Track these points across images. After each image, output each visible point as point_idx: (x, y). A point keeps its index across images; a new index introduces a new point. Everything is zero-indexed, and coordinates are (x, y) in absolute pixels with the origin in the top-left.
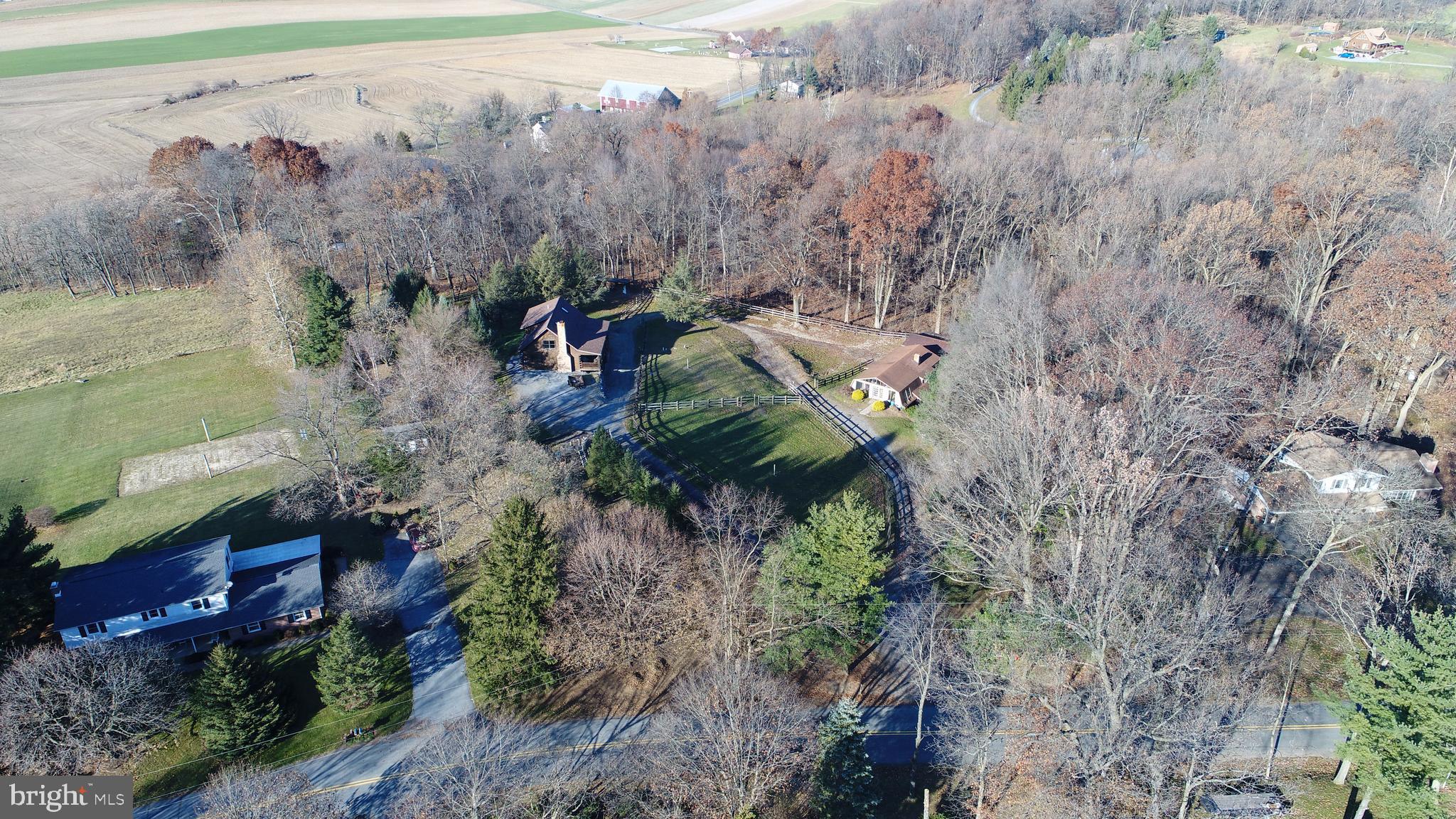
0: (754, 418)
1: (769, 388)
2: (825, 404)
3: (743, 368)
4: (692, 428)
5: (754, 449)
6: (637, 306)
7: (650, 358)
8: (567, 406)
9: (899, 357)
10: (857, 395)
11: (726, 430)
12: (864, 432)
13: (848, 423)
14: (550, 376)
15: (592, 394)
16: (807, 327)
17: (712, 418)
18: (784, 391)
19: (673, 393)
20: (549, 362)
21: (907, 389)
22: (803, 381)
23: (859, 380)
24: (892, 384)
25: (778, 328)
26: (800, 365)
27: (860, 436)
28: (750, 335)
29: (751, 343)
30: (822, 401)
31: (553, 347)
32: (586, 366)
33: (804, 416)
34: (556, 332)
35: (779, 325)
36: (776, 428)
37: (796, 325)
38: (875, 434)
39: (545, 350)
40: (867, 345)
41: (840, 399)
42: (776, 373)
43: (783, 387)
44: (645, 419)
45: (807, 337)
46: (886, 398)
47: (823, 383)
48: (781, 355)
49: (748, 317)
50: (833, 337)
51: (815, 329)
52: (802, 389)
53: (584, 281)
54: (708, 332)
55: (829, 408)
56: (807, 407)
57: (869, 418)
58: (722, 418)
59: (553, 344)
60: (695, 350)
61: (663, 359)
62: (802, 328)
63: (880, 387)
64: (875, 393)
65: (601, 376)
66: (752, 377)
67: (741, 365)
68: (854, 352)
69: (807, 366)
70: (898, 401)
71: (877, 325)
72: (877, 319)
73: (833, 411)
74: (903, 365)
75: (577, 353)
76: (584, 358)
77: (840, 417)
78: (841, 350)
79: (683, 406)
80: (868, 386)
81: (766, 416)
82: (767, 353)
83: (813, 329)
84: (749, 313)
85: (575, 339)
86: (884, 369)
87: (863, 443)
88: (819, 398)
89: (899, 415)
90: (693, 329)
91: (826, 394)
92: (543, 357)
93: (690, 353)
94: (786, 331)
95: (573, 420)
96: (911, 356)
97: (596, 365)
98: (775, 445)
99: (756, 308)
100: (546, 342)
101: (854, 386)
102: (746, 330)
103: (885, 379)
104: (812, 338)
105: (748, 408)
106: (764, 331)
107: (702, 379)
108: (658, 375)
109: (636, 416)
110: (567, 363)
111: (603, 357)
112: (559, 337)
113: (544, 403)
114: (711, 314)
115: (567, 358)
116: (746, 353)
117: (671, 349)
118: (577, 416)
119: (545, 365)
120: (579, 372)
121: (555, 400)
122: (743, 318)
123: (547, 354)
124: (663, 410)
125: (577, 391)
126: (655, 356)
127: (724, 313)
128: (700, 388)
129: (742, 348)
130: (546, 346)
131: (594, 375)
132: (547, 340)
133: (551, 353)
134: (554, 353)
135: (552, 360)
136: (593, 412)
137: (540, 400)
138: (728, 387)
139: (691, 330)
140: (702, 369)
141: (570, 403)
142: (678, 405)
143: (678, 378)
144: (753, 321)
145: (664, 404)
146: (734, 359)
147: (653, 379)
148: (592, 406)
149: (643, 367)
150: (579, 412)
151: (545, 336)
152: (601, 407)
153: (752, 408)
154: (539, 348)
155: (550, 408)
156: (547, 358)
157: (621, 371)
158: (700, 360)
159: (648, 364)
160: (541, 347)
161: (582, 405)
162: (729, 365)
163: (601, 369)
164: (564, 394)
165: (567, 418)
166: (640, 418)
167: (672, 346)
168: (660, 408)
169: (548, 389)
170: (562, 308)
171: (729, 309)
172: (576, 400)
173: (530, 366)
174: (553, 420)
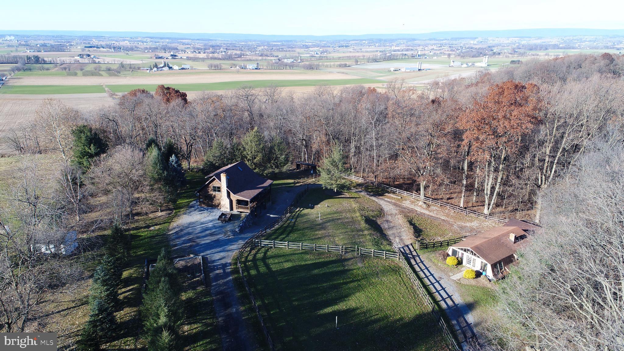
0: (349, 265)
1: (377, 244)
2: (421, 265)
3: (363, 225)
4: (287, 265)
5: (333, 294)
6: (314, 179)
7: (297, 210)
8: (203, 234)
9: (496, 234)
10: (450, 261)
11: (316, 271)
12: (450, 297)
13: (437, 285)
15: (229, 227)
16: (429, 206)
17: (310, 259)
18: (388, 247)
19: (293, 236)
20: (216, 202)
21: (500, 262)
22: (408, 242)
23: (455, 248)
24: (484, 256)
25: (407, 204)
26: (412, 230)
27: (444, 299)
28: (383, 206)
29: (380, 211)
30: (418, 261)
31: (219, 191)
32: (241, 208)
33: (396, 270)
34: (220, 180)
35: (408, 202)
36: (365, 276)
37: (421, 203)
38: (459, 300)
39: (214, 193)
40: (475, 224)
41: (436, 261)
42: (389, 233)
43: (390, 244)
44: (253, 252)
45: (427, 212)
46: (478, 268)
47: (425, 246)
48: (400, 221)
49: (386, 194)
50: (448, 215)
51: (434, 208)
52: (406, 248)
53: (277, 158)
54: (352, 200)
55: (423, 268)
56: (403, 264)
57: (458, 283)
58: (320, 260)
59: (218, 189)
60: (334, 208)
61: (306, 211)
62: (424, 206)
63: (473, 257)
64: (469, 262)
65: (247, 217)
66: (366, 232)
67: (363, 222)
68: (462, 228)
69: (417, 232)
70: (489, 272)
71: (486, 211)
72: (486, 207)
73: (426, 271)
74: (498, 242)
75: (235, 197)
76: (239, 202)
77: (431, 278)
78: (452, 225)
79: (294, 246)
80: (463, 254)
81: (360, 265)
82: (389, 218)
83: (432, 208)
84: (388, 192)
85: (233, 187)
86: (478, 242)
87: (443, 305)
88: (417, 258)
89: (489, 285)
90: (343, 196)
91: (424, 256)
92: (212, 198)
93: (329, 210)
94: (412, 207)
95: (198, 245)
96: (507, 234)
97: (247, 208)
98: (353, 294)
99: (394, 189)
100: (214, 187)
101: (450, 253)
102: (381, 202)
103: (478, 251)
104: (431, 214)
105: (349, 256)
106: (395, 204)
107: (324, 228)
108: (295, 222)
109: (248, 249)
110: (226, 204)
111: (255, 203)
112: (222, 184)
113: (190, 230)
114: (360, 190)
115: (228, 201)
116: (373, 216)
117: (315, 206)
118: (203, 242)
119: (214, 204)
120: (235, 211)
121: (199, 229)
122: (382, 195)
123: (215, 196)
124: (275, 247)
125: (221, 224)
126: (302, 209)
127: (369, 190)
128: (317, 234)
129: (371, 213)
130: (215, 191)
131: (243, 215)
132: (215, 185)
133: (216, 195)
134: (219, 196)
135: (217, 201)
136: (217, 241)
137: (189, 227)
138: (342, 237)
139: (340, 196)
140: (329, 221)
141: (208, 232)
142: (288, 245)
143: (306, 225)
144: (389, 198)
145: (276, 242)
146: (359, 218)
147: (289, 224)
148: (221, 237)
149: (288, 215)
150: (207, 240)
151: (214, 182)
152: (227, 238)
153: (351, 256)
154: (209, 191)
155: (189, 234)
156: (215, 199)
157: (271, 216)
158: (332, 215)
159: (294, 214)
160: (211, 191)
161: (214, 234)
162: (353, 221)
163: (252, 212)
164: (210, 225)
165: (194, 243)
166: (250, 251)
167: (317, 204)
168: (272, 245)
169: (202, 221)
170: (239, 167)
171: (375, 188)
172: (214, 230)
173: (204, 203)
174: (184, 243)
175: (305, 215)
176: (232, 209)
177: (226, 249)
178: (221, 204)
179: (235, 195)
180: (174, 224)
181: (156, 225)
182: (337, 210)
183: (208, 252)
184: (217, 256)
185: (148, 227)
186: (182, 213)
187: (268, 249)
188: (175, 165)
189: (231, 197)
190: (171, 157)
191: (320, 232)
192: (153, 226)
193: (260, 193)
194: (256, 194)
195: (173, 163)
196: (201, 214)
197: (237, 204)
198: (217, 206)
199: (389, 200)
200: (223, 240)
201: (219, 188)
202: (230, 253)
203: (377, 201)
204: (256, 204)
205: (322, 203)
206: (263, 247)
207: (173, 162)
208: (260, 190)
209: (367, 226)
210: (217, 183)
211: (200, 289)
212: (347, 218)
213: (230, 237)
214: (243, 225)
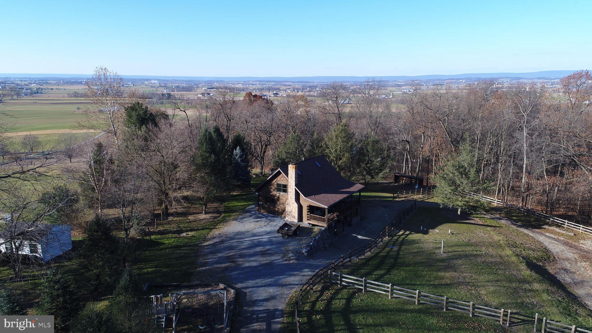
3: (526, 272)
6: (421, 196)
7: (401, 233)
8: (252, 251)
14: (274, 221)
15: (292, 245)
19: (398, 274)
20: (280, 207)
25: (588, 245)
28: (547, 244)
29: (546, 251)
31: (285, 191)
32: (315, 219)
34: (287, 174)
35: (589, 242)
39: (277, 194)
42: (579, 292)
44: (328, 294)
49: (546, 227)
53: (370, 161)
54: (489, 228)
59: (284, 188)
60: (463, 238)
61: (415, 236)
65: (321, 232)
66: (536, 286)
67: (523, 267)
75: (306, 202)
76: (312, 209)
79: (401, 294)
82: (567, 266)
84: (547, 224)
85: (304, 186)
90: (472, 222)
92: (274, 201)
95: (238, 267)
97: (324, 221)
99: (559, 220)
100: (279, 185)
102: (541, 238)
105: (519, 331)
106: (567, 244)
107: (453, 268)
108: (398, 251)
109: (318, 287)
110: (293, 211)
111: (335, 215)
112: (289, 181)
113: (234, 243)
114: (498, 216)
115: (296, 205)
116: (537, 259)
117: (430, 230)
118: (247, 265)
119: (276, 209)
120: (306, 223)
121: (247, 241)
122: (539, 227)
123: (279, 197)
124: (366, 291)
125: (280, 239)
126: (407, 232)
127: (515, 218)
128: (442, 278)
129: (531, 252)
130: (279, 190)
131: (316, 229)
132: (279, 183)
133: (281, 197)
134: (284, 199)
135: (282, 206)
136: (270, 265)
137: (234, 239)
138: (492, 289)
139: (467, 221)
140: (460, 257)
141: (258, 249)
142: (392, 290)
143: (418, 259)
144: (553, 232)
145: (368, 281)
146: (514, 259)
147: (388, 252)
148: (277, 259)
149: (386, 238)
150: (255, 261)
151: (279, 178)
152: (287, 262)
154: (272, 190)
155: (231, 248)
156: (278, 203)
157: (359, 237)
158: (464, 249)
159: (396, 238)
160: (274, 190)
161: (268, 254)
162: (504, 264)
163: (329, 226)
164: (265, 238)
165: (232, 264)
166: (322, 292)
167: (433, 227)
168: (362, 286)
169: (255, 231)
170: (316, 162)
171: (523, 216)
172: (268, 247)
173: (264, 208)
174: (217, 263)
175: (414, 242)
176: (300, 219)
177: (281, 281)
178: (286, 210)
179: (307, 199)
180: (216, 232)
181: (191, 230)
182: (469, 240)
183: (250, 283)
184: (263, 293)
185: (180, 232)
186: (232, 218)
187: (354, 293)
188: (239, 160)
189: (301, 202)
190: (236, 150)
191: (447, 274)
192: (187, 231)
193: (344, 199)
194: (337, 200)
195: (237, 157)
196: (257, 221)
197: (308, 212)
198: (281, 213)
199: (553, 236)
200: (279, 265)
201: (285, 186)
202: (285, 291)
203: (531, 234)
204: (337, 215)
205: (440, 227)
206: (345, 287)
207: (237, 155)
208: (345, 196)
209: (533, 273)
210: (282, 178)
212: (492, 256)
213: (291, 262)
214: (313, 245)
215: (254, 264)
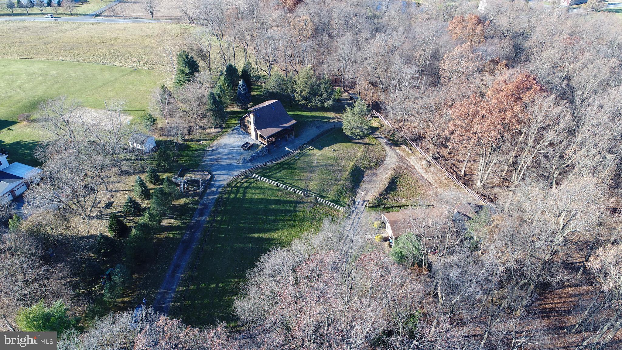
0: (300, 207)
1: (340, 194)
2: (356, 220)
3: (346, 175)
4: (258, 197)
5: (268, 226)
7: (309, 148)
8: (227, 156)
10: (376, 224)
15: (244, 155)
19: (283, 173)
20: (248, 131)
22: (368, 198)
26: (385, 188)
28: (388, 157)
29: (379, 162)
30: (358, 216)
31: (250, 125)
32: (263, 140)
35: (415, 158)
36: (303, 218)
41: (369, 220)
42: (364, 186)
43: (353, 196)
48: (385, 177)
49: (402, 146)
51: (433, 169)
52: (361, 203)
54: (364, 146)
58: (283, 198)
60: (336, 154)
61: (314, 151)
62: (426, 165)
65: (263, 148)
69: (389, 190)
79: (272, 183)
81: (307, 209)
82: (380, 171)
83: (431, 168)
84: (405, 145)
85: (259, 125)
88: (359, 214)
90: (359, 141)
91: (366, 214)
92: (247, 127)
93: (331, 154)
95: (217, 165)
97: (266, 142)
98: (283, 229)
99: (412, 143)
101: (383, 218)
102: (390, 153)
103: (394, 224)
104: (424, 174)
105: (307, 200)
106: (400, 158)
107: (311, 171)
109: (243, 177)
110: (254, 135)
112: (251, 121)
113: (222, 150)
114: (383, 136)
116: (365, 167)
117: (324, 148)
118: (221, 164)
121: (227, 150)
122: (398, 146)
124: (261, 180)
125: (242, 151)
126: (312, 148)
128: (301, 176)
129: (367, 163)
130: (248, 123)
131: (262, 146)
136: (230, 165)
137: (222, 148)
140: (322, 166)
141: (230, 155)
142: (269, 181)
143: (302, 165)
144: (402, 150)
146: (350, 167)
147: (291, 160)
148: (234, 162)
150: (225, 162)
152: (237, 164)
153: (309, 201)
155: (219, 154)
156: (249, 129)
157: (287, 149)
158: (329, 161)
159: (303, 151)
160: (246, 122)
161: (231, 159)
162: (341, 170)
163: (269, 145)
164: (235, 150)
165: (215, 163)
166: (243, 179)
167: (328, 146)
168: (259, 178)
169: (234, 144)
172: (234, 155)
173: (243, 130)
174: (210, 161)
176: (257, 139)
177: (231, 174)
178: (251, 133)
179: (259, 131)
180: (215, 143)
181: (205, 140)
182: (339, 155)
183: (219, 172)
184: (221, 178)
185: (199, 141)
186: (227, 133)
187: (256, 180)
188: (242, 89)
190: (240, 82)
191: (306, 174)
192: (203, 140)
193: (281, 131)
194: (274, 133)
196: (237, 137)
197: (260, 137)
198: (248, 134)
199: (399, 152)
200: (234, 165)
202: (229, 177)
204: (274, 139)
206: (253, 178)
207: (240, 86)
208: (280, 129)
209: (349, 176)
210: (249, 118)
211: (196, 198)
212: (339, 166)
213: (239, 164)
214: (255, 155)
215: (225, 164)
